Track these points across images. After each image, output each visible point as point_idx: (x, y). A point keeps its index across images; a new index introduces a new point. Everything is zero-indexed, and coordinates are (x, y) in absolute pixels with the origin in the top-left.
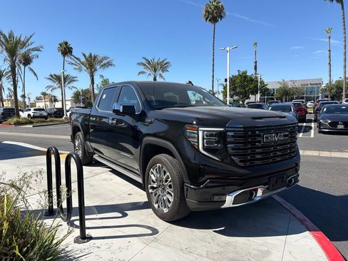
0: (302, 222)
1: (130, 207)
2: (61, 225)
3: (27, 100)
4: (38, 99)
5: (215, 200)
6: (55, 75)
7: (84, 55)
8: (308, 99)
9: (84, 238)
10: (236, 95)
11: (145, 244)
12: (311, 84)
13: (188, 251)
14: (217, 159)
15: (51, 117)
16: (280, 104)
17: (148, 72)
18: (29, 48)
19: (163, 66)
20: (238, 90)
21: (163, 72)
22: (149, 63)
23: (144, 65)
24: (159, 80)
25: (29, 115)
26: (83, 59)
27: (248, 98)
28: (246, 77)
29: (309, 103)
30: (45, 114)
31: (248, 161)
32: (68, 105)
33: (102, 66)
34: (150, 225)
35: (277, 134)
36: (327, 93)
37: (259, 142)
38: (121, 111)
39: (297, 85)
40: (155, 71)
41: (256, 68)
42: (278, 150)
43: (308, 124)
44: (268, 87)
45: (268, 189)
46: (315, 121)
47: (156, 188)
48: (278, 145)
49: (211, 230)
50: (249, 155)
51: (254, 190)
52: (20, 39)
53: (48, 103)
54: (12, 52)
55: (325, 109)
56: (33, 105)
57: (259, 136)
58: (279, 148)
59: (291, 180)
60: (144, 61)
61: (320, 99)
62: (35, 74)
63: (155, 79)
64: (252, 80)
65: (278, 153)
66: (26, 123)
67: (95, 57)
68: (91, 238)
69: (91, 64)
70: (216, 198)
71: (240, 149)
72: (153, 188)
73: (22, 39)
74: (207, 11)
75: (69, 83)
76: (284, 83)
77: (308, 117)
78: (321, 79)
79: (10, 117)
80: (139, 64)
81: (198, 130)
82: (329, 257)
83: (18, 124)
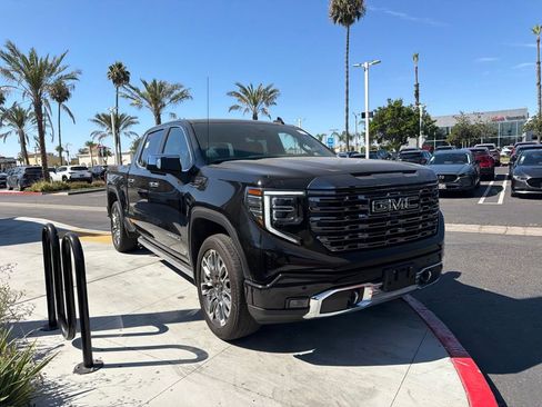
0: (443, 341)
1: (176, 317)
2: (62, 345)
3: (64, 154)
4: (83, 153)
5: (291, 306)
6: (104, 115)
7: (145, 84)
8: (504, 143)
9: (90, 365)
10: (386, 139)
11: (181, 375)
12: (508, 118)
13: (245, 387)
14: (295, 241)
15: (98, 179)
16: (455, 151)
17: (244, 106)
18: (60, 74)
19: (268, 96)
20: (388, 130)
21: (267, 104)
22: (246, 92)
23: (238, 95)
24: (262, 118)
25: (64, 177)
26: (143, 90)
27: (405, 143)
28: (400, 109)
29: (505, 150)
30: (88, 175)
31: (346, 243)
32: (127, 160)
33: (173, 99)
34: (197, 347)
35: (397, 199)
36: (535, 132)
37: (365, 212)
38: (159, 166)
39: (484, 120)
40: (256, 103)
41: (417, 95)
42: (400, 226)
43: (498, 183)
44: (436, 124)
45: (381, 288)
46: (510, 177)
47: (211, 287)
48: (400, 217)
49: (291, 355)
50: (346, 233)
51: (357, 290)
52: (46, 62)
53: (97, 158)
54: (36, 83)
55: (523, 158)
56: (74, 161)
57: (364, 202)
58: (401, 221)
59: (425, 274)
60: (238, 90)
61: (524, 141)
62: (70, 113)
63: (255, 117)
64: (410, 114)
65: (401, 230)
66: (59, 190)
67: (162, 86)
68: (101, 366)
69: (156, 96)
70: (294, 303)
71: (331, 224)
72: (207, 288)
73: (50, 62)
74: (335, 7)
75: (125, 126)
76: (463, 117)
77: (498, 171)
78: (525, 110)
79: (36, 180)
80: (230, 94)
81: (262, 195)
82: (473, 400)
83: (47, 190)
